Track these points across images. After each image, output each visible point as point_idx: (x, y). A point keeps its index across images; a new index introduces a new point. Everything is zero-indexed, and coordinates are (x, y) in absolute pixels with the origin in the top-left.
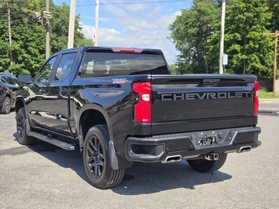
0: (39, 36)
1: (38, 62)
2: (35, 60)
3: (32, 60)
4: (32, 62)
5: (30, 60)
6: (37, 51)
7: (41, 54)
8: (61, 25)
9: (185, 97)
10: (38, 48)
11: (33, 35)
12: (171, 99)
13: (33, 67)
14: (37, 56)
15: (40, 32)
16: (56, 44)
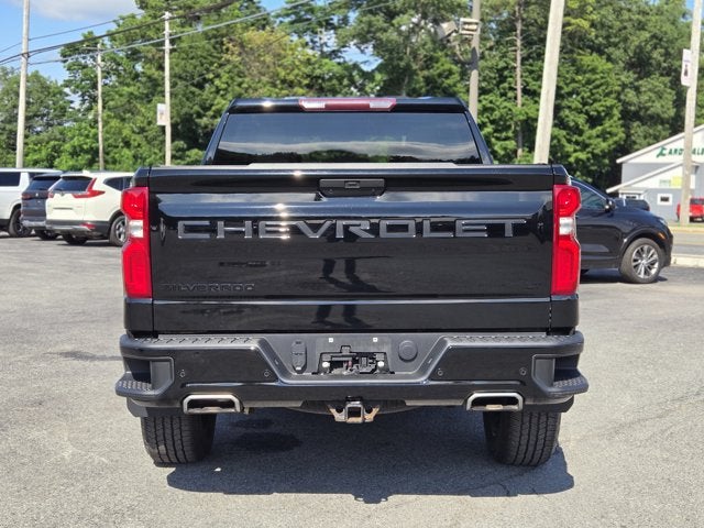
0: (589, 82)
1: (585, 146)
2: (577, 143)
3: (569, 141)
4: (569, 148)
5: (564, 141)
6: (581, 120)
7: (593, 126)
8: (649, 47)
9: (256, 232)
10: (587, 113)
11: (573, 81)
12: (207, 236)
13: (572, 160)
14: (581, 133)
15: (593, 71)
16: (635, 100)
